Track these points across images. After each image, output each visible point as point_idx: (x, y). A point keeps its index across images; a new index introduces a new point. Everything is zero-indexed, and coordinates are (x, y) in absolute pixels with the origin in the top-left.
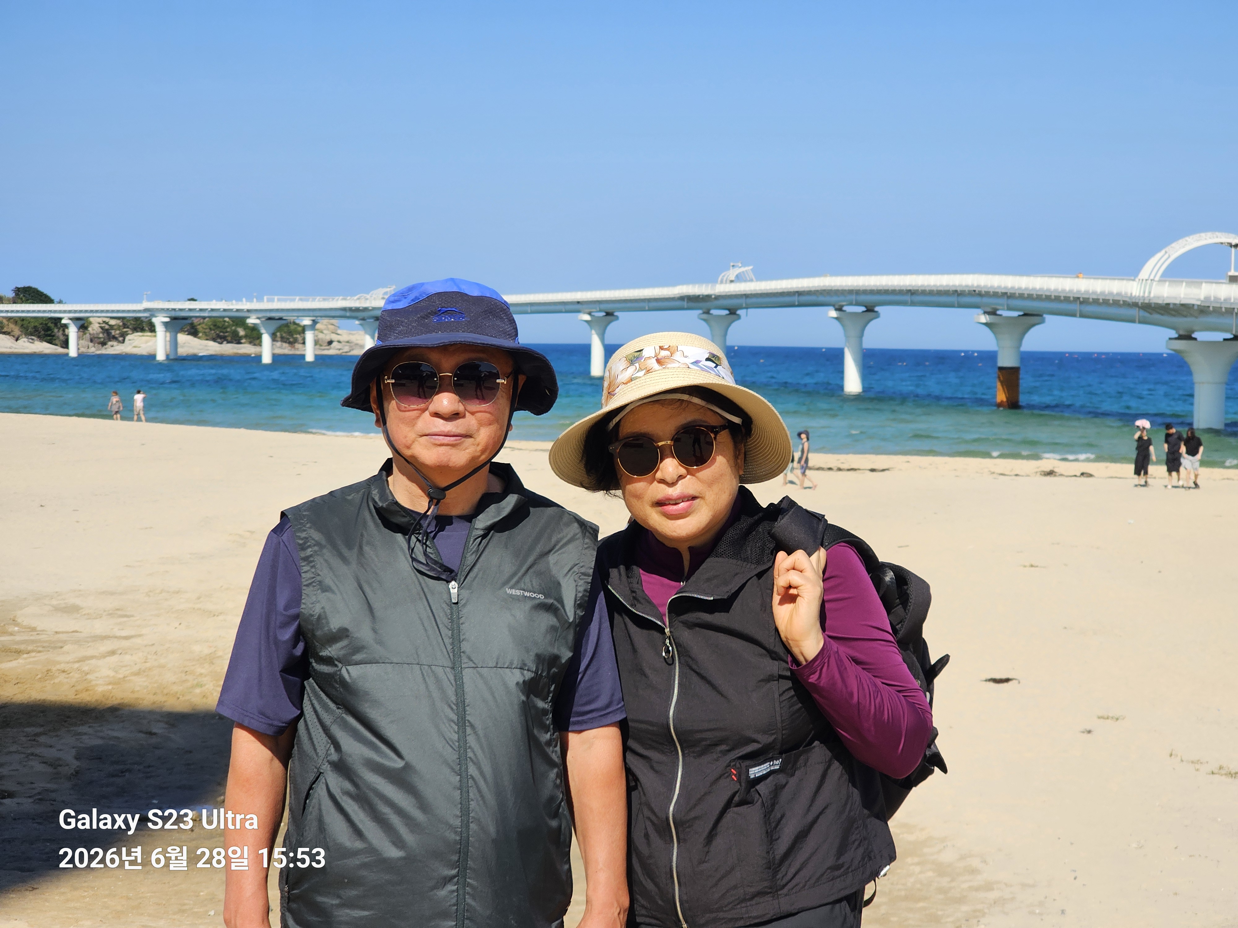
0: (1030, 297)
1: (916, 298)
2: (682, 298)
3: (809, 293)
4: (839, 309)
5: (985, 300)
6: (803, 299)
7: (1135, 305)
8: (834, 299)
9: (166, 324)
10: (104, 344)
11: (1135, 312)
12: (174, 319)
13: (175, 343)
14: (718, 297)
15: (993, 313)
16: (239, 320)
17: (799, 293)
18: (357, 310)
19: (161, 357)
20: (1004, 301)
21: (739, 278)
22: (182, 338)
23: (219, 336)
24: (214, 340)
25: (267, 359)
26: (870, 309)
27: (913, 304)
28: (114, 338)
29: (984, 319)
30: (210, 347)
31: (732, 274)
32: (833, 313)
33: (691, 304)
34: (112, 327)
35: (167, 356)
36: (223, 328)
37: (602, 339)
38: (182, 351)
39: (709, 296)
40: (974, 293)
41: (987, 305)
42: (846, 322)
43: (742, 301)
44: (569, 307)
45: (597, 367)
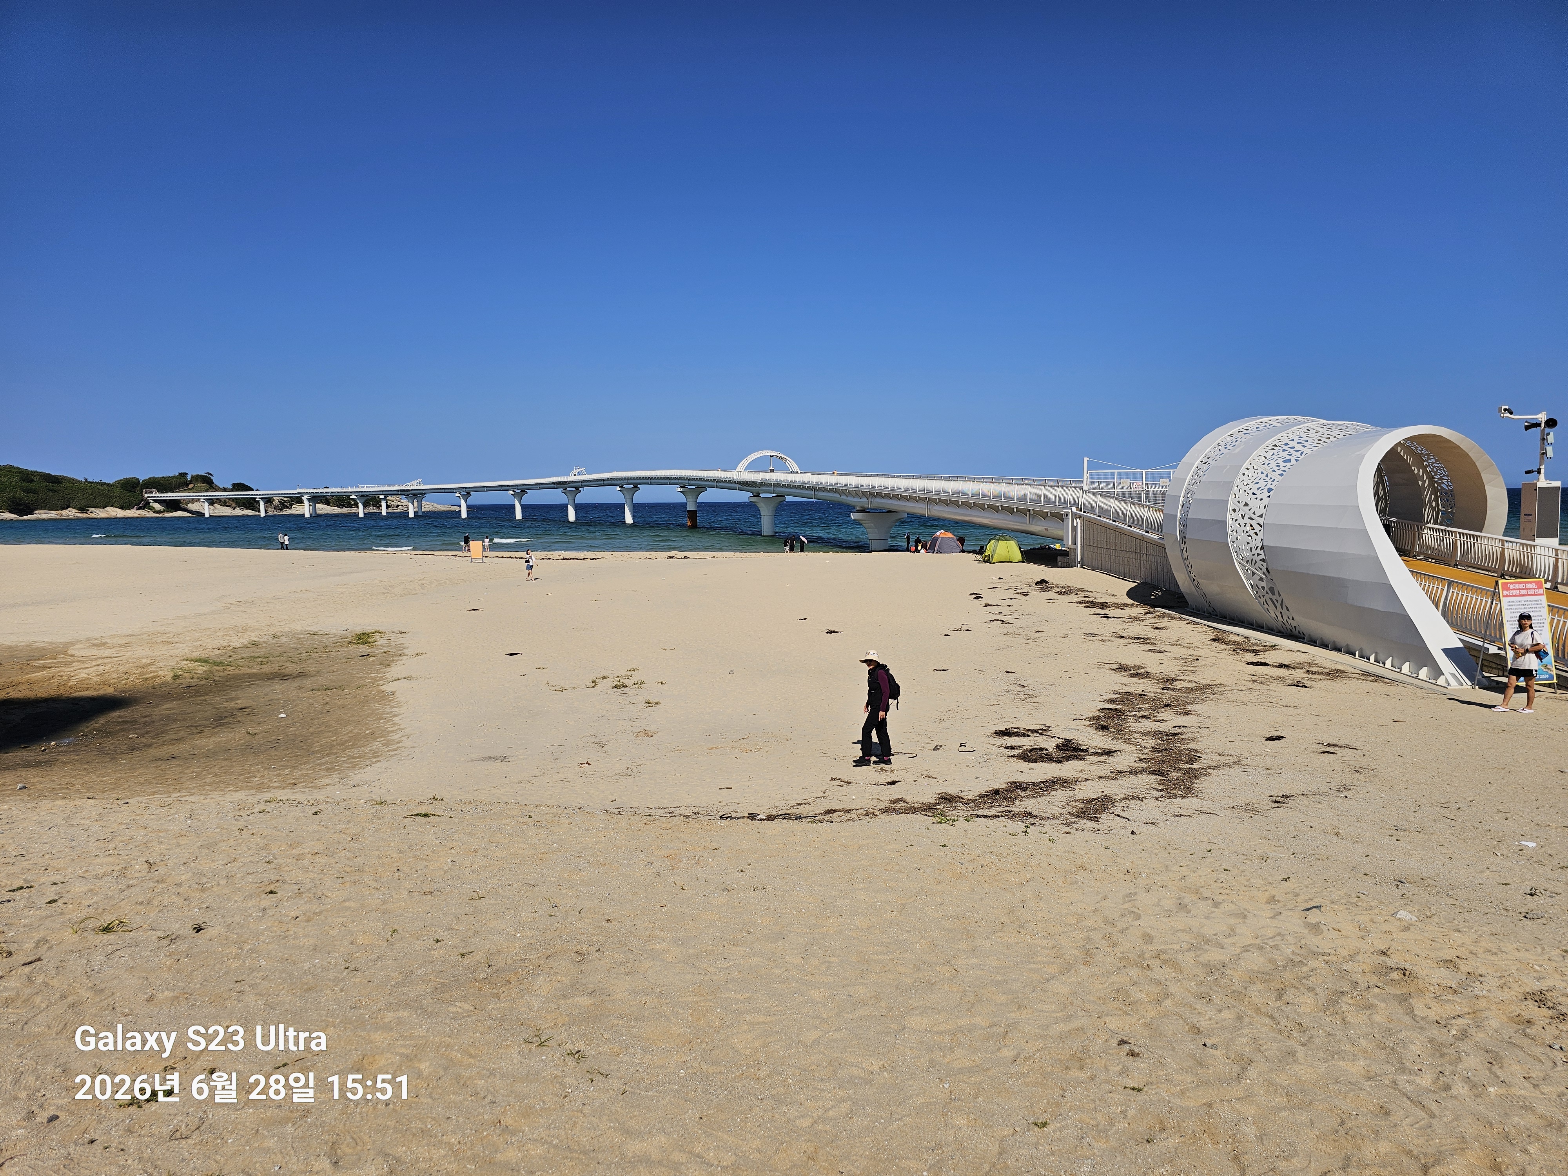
0: (701, 480)
1: (654, 481)
2: (553, 483)
3: (608, 480)
4: (622, 487)
5: (681, 481)
6: (605, 482)
7: (736, 482)
8: (619, 482)
9: (311, 499)
12: (315, 497)
13: (315, 509)
14: (569, 483)
15: (684, 487)
17: (604, 480)
18: (408, 490)
19: (307, 515)
20: (689, 482)
21: (579, 474)
22: (320, 506)
23: (341, 505)
24: (338, 506)
25: (361, 515)
26: (636, 486)
27: (651, 484)
29: (681, 489)
31: (576, 472)
32: (619, 489)
35: (311, 515)
36: (343, 501)
37: (520, 503)
38: (318, 512)
39: (565, 482)
40: (675, 478)
41: (682, 483)
42: (625, 492)
43: (580, 484)
44: (503, 488)
45: (519, 515)
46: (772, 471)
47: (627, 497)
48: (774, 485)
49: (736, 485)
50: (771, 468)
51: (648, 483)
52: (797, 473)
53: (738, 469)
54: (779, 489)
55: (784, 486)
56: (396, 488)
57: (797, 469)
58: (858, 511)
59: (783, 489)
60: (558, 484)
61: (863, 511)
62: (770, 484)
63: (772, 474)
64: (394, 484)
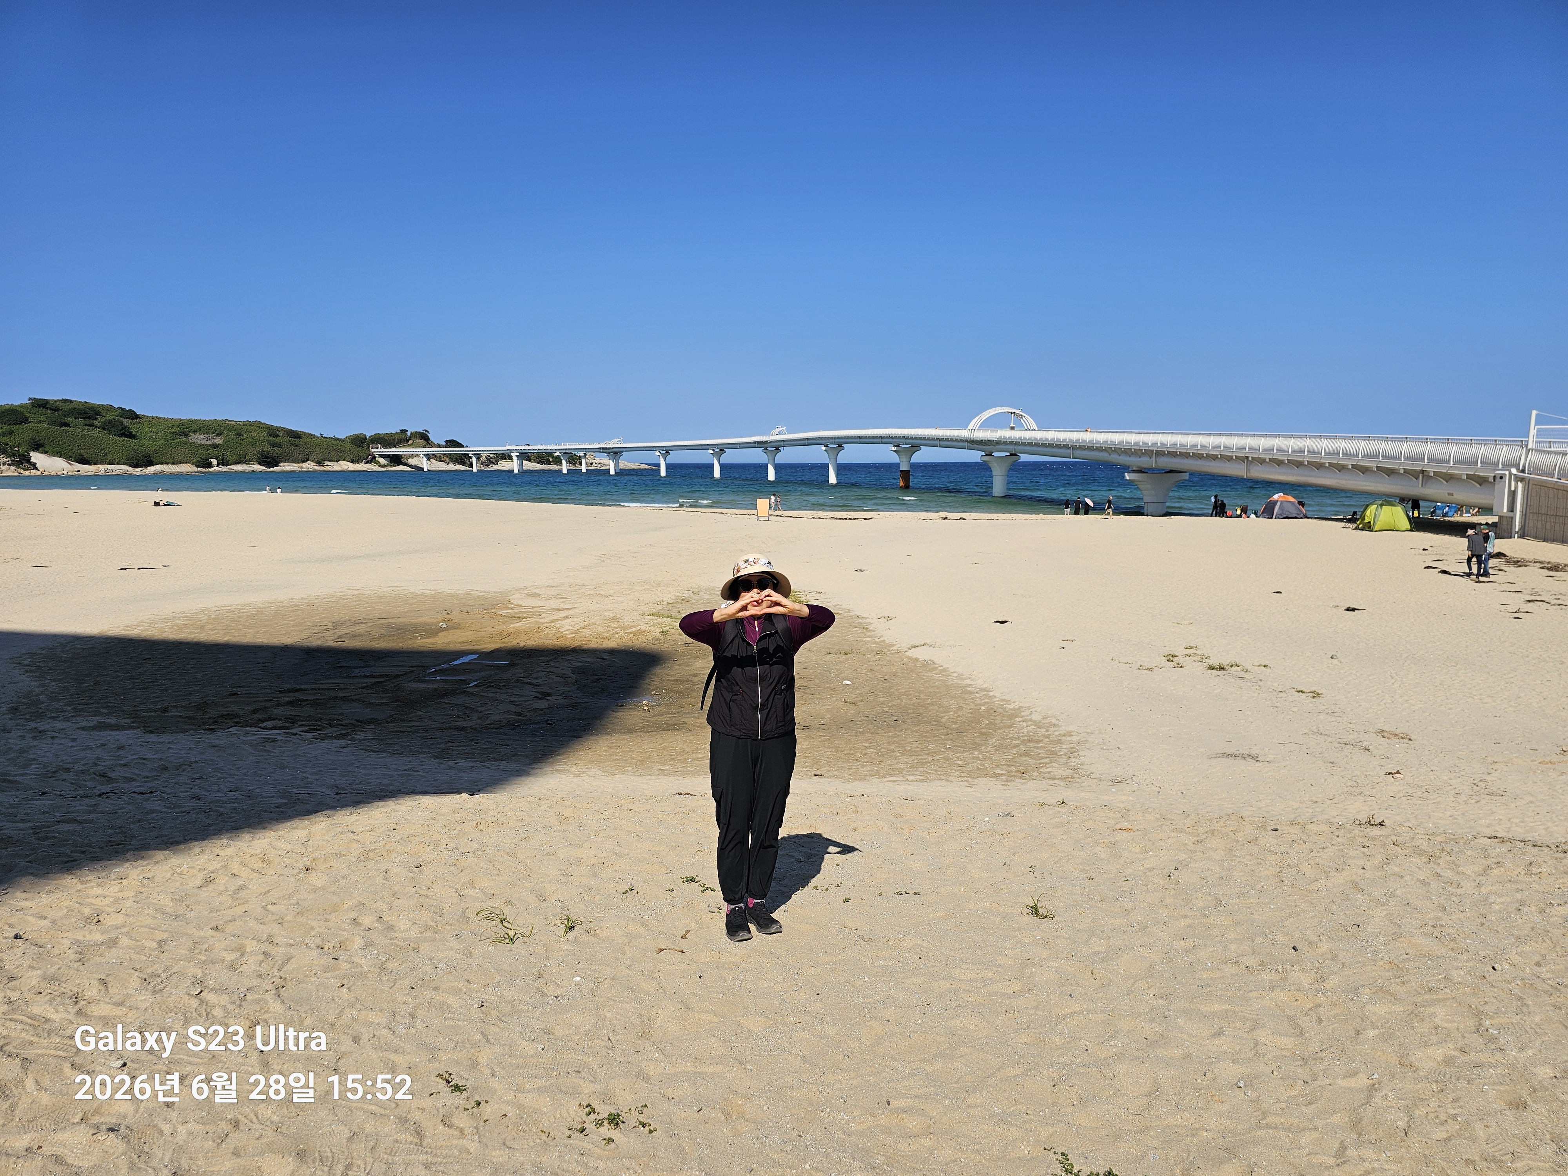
0: (916, 438)
1: (862, 440)
2: (755, 443)
3: (813, 439)
4: (826, 446)
5: (894, 440)
6: (809, 441)
7: (966, 441)
8: (823, 442)
9: (517, 456)
10: (488, 465)
11: (965, 444)
12: (521, 454)
13: (522, 465)
14: (771, 442)
15: (898, 446)
16: (550, 454)
17: (808, 439)
18: (606, 448)
19: (516, 471)
20: (903, 440)
21: (780, 433)
22: (525, 462)
23: (542, 461)
24: (539, 463)
25: (565, 471)
26: (840, 446)
27: (861, 443)
28: (493, 463)
29: (894, 449)
30: (538, 467)
31: (777, 431)
32: (824, 448)
33: (759, 445)
34: (491, 458)
35: (519, 471)
36: (544, 458)
37: (719, 462)
39: (767, 441)
40: (889, 437)
41: (896, 442)
42: (830, 452)
43: (782, 443)
44: (702, 447)
45: (716, 474)
46: (1013, 428)
47: (832, 457)
50: (1012, 425)
51: (854, 443)
52: (1034, 429)
53: (970, 427)
56: (592, 446)
57: (1034, 425)
58: (1134, 471)
61: (1140, 471)
64: (591, 442)
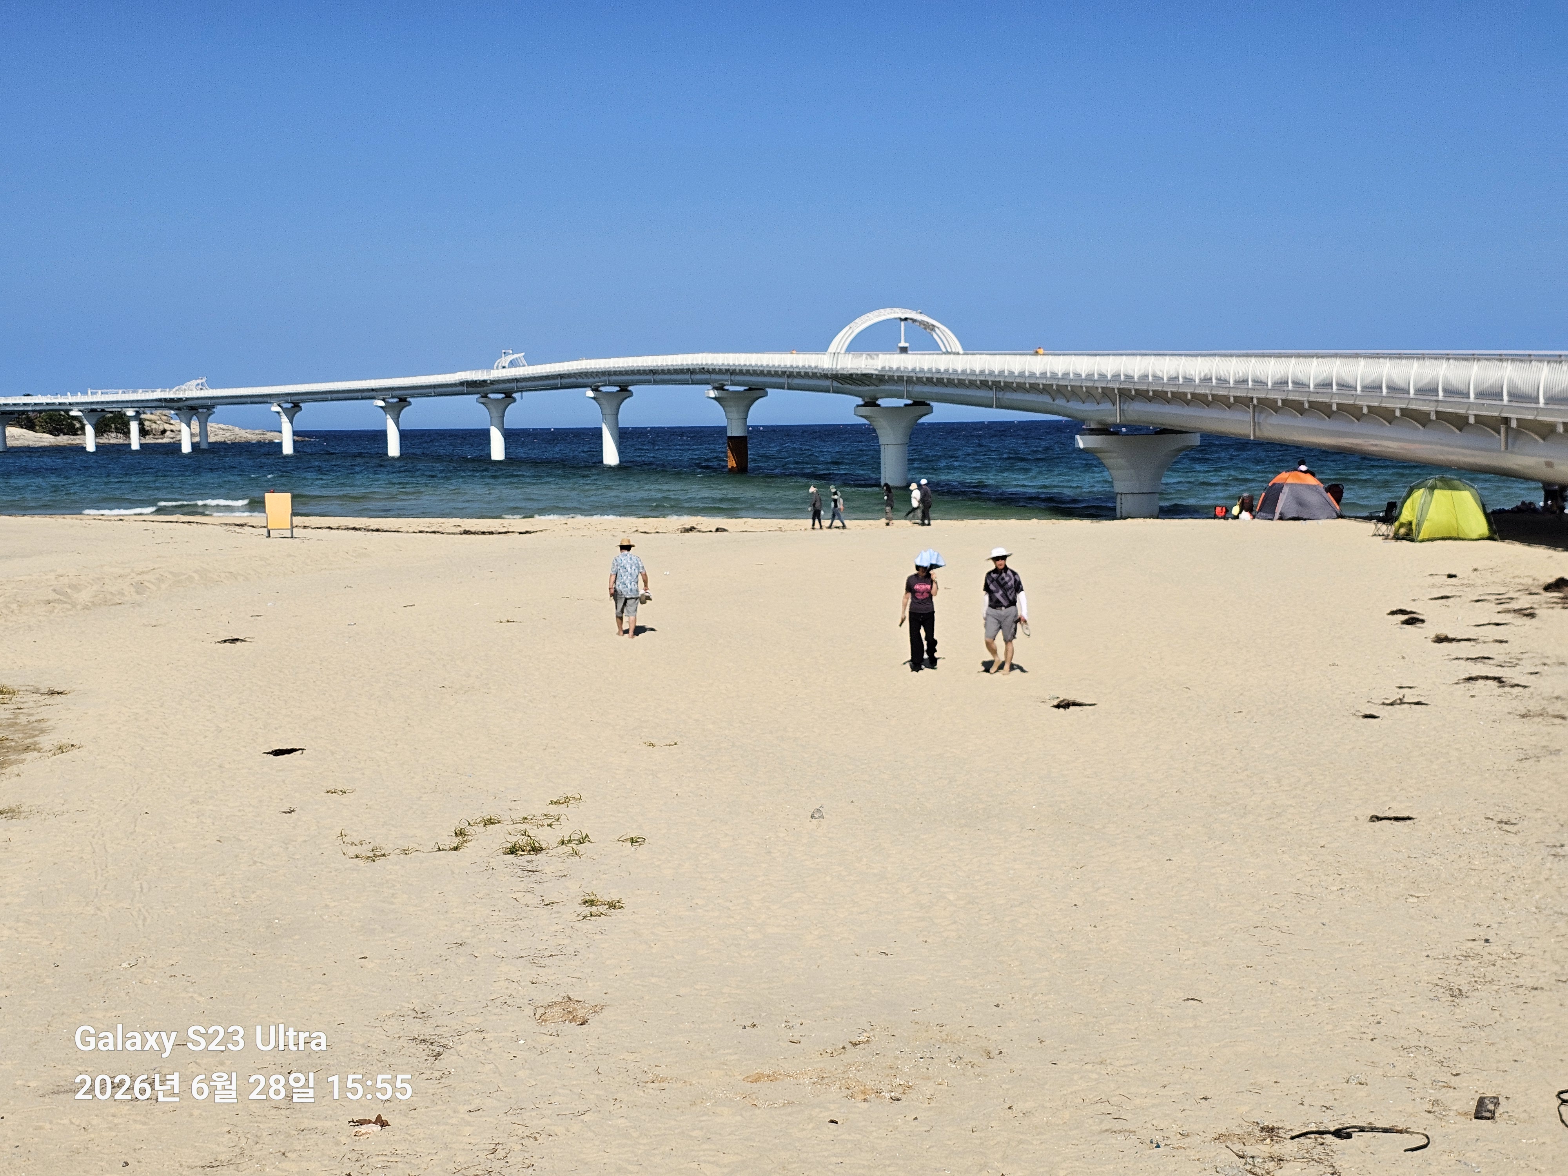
0: (755, 373)
1: (659, 377)
2: (462, 384)
3: (569, 375)
4: (596, 390)
5: (713, 377)
6: (564, 381)
7: (829, 376)
8: (590, 380)
14: (493, 382)
15: (720, 388)
17: (561, 376)
21: (512, 364)
23: (55, 428)
27: (655, 382)
29: (712, 394)
31: (505, 360)
32: (590, 393)
33: (471, 389)
36: (59, 421)
37: (397, 425)
39: (485, 381)
40: (704, 370)
41: (716, 381)
42: (603, 401)
43: (514, 385)
44: (365, 394)
45: (394, 449)
46: (904, 350)
47: (608, 411)
48: (910, 381)
49: (828, 383)
50: (903, 344)
51: (648, 382)
52: (958, 354)
53: (832, 348)
54: (918, 389)
55: (930, 381)
56: (158, 394)
57: (957, 346)
58: (1093, 432)
59: (927, 389)
60: (471, 387)
61: (1104, 430)
62: (900, 379)
63: (903, 356)
64: (153, 387)
